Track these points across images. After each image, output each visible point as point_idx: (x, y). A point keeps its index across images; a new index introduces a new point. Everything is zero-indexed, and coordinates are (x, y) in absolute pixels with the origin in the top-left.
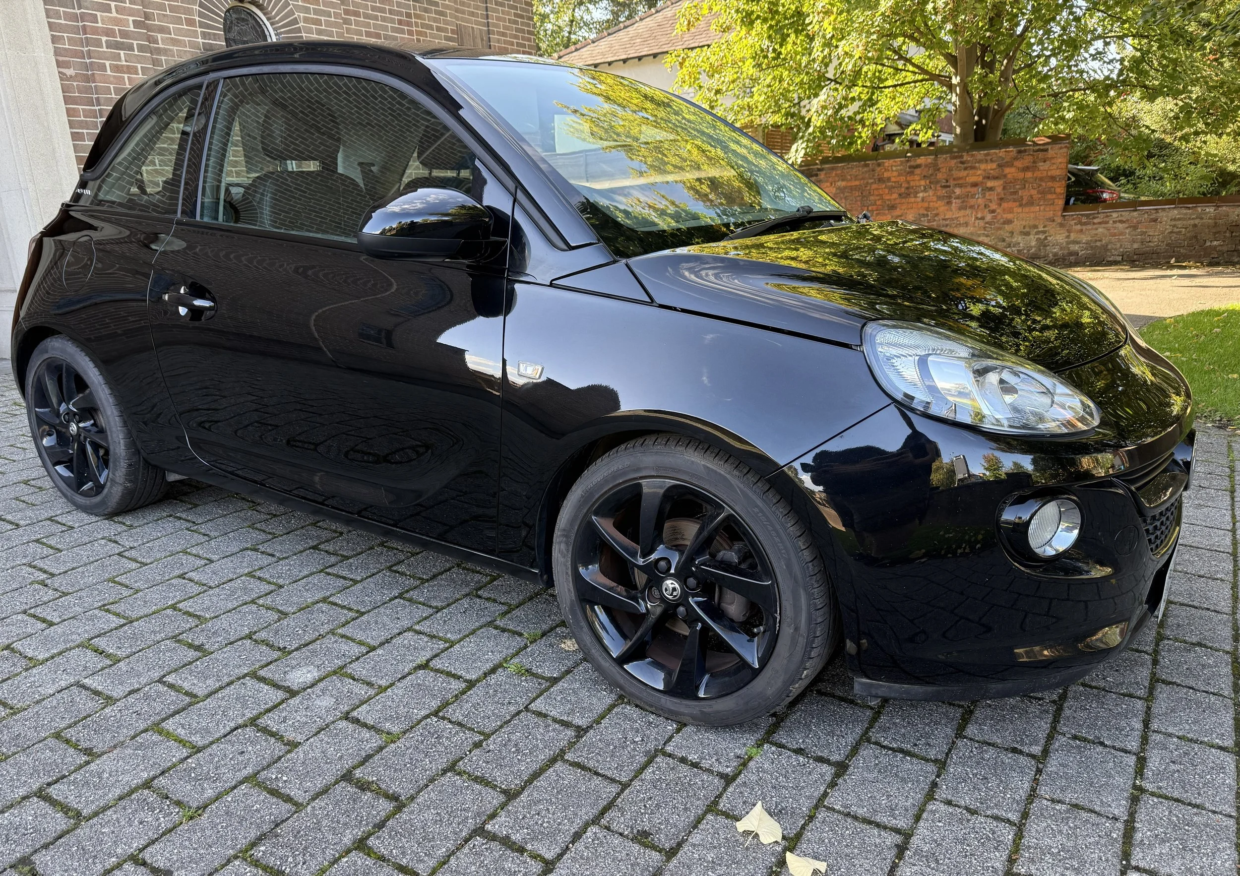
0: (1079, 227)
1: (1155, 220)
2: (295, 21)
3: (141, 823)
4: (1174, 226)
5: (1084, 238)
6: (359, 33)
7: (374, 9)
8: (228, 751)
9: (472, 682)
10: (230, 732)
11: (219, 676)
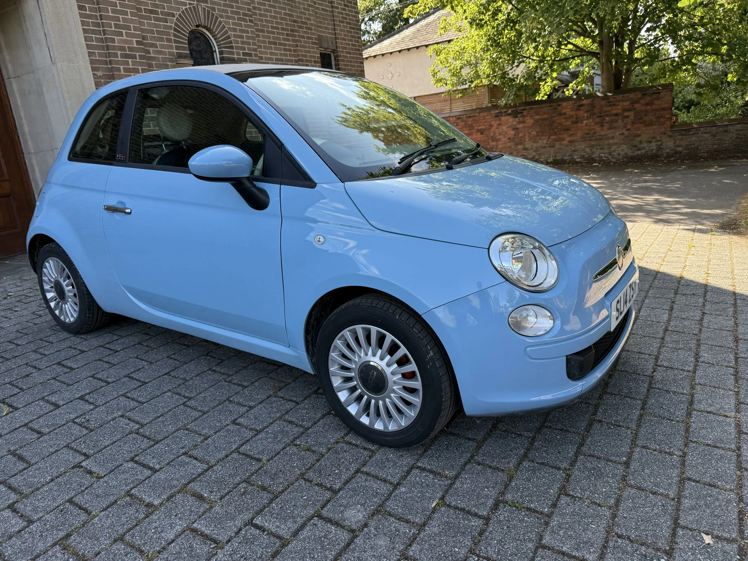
0: (680, 137)
1: (726, 131)
2: (229, 37)
4: (738, 134)
5: (684, 143)
6: (265, 42)
7: (272, 27)
9: (486, 519)
11: (294, 518)
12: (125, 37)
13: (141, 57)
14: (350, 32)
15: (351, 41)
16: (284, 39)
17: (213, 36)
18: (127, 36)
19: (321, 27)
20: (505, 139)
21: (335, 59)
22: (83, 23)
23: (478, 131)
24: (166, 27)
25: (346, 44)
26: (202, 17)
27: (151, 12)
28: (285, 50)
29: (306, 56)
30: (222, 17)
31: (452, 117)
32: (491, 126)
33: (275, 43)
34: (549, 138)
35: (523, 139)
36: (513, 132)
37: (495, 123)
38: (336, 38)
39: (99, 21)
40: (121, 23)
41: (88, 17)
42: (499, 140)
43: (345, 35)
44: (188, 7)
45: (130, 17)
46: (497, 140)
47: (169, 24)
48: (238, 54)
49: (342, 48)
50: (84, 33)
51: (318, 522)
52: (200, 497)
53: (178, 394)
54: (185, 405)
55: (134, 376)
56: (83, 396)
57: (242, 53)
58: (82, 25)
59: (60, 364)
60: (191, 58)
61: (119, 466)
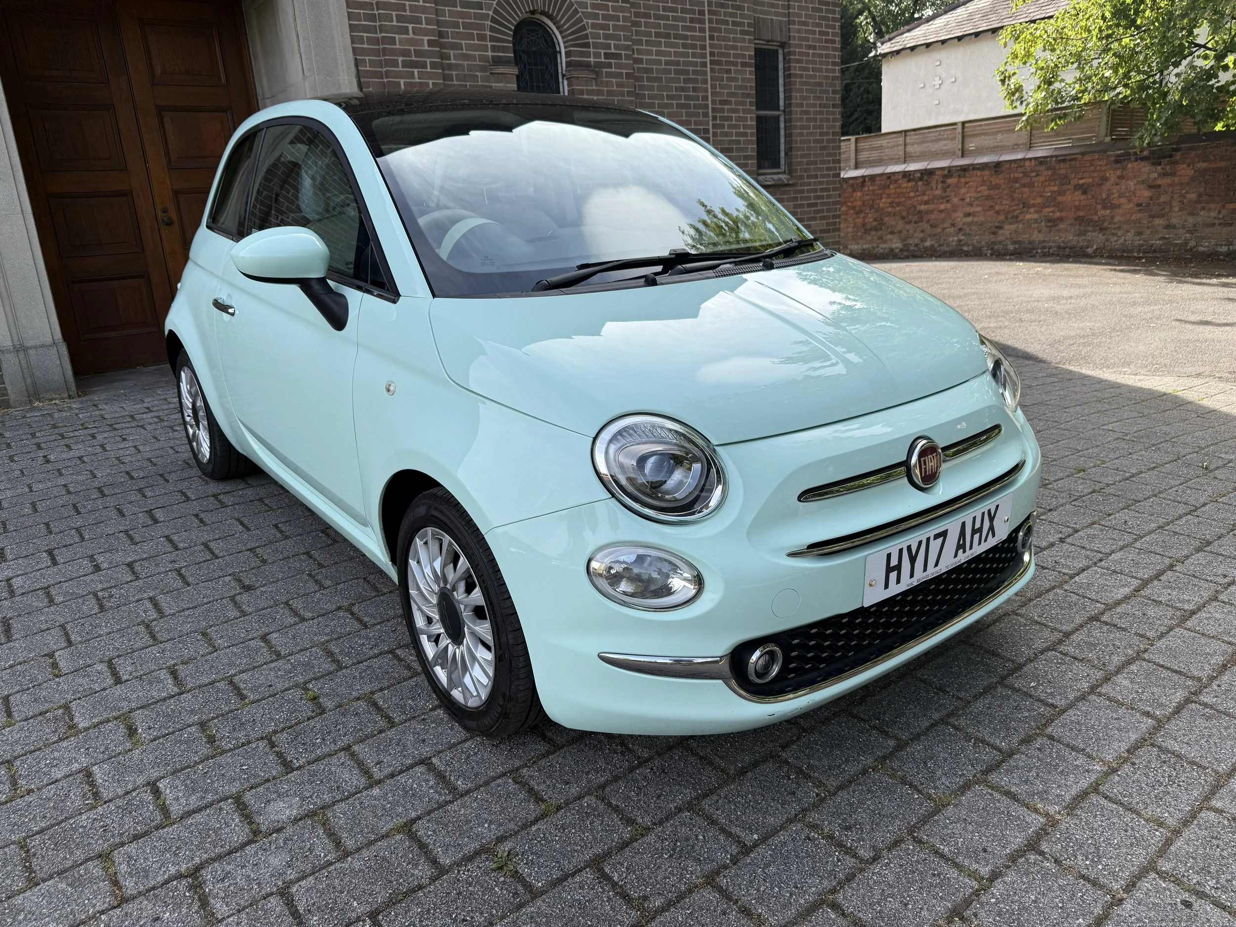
2: (584, 28)
6: (649, 34)
7: (665, 9)
8: (145, 914)
9: (441, 871)
10: (166, 882)
11: (206, 791)
12: (411, 35)
13: (434, 65)
15: (819, 25)
16: (685, 28)
17: (558, 28)
18: (414, 33)
19: (762, 4)
20: (1131, 205)
21: (784, 59)
22: (350, 16)
23: (1078, 187)
24: (478, 16)
25: (807, 31)
28: (685, 46)
31: (1030, 159)
32: (1105, 179)
33: (668, 36)
34: (1224, 206)
35: (1167, 210)
36: (1147, 193)
37: (1112, 175)
38: (789, 22)
39: (376, 12)
40: (408, 13)
41: (360, 6)
42: (1119, 206)
43: (807, 16)
45: (421, 4)
46: (1114, 207)
47: (484, 11)
48: (597, 55)
49: (800, 39)
50: (351, 31)
51: (228, 806)
52: (132, 731)
53: (240, 581)
54: (232, 599)
55: (212, 545)
56: (135, 561)
57: (605, 53)
58: (349, 19)
59: (150, 513)
60: (516, 64)
61: (89, 666)
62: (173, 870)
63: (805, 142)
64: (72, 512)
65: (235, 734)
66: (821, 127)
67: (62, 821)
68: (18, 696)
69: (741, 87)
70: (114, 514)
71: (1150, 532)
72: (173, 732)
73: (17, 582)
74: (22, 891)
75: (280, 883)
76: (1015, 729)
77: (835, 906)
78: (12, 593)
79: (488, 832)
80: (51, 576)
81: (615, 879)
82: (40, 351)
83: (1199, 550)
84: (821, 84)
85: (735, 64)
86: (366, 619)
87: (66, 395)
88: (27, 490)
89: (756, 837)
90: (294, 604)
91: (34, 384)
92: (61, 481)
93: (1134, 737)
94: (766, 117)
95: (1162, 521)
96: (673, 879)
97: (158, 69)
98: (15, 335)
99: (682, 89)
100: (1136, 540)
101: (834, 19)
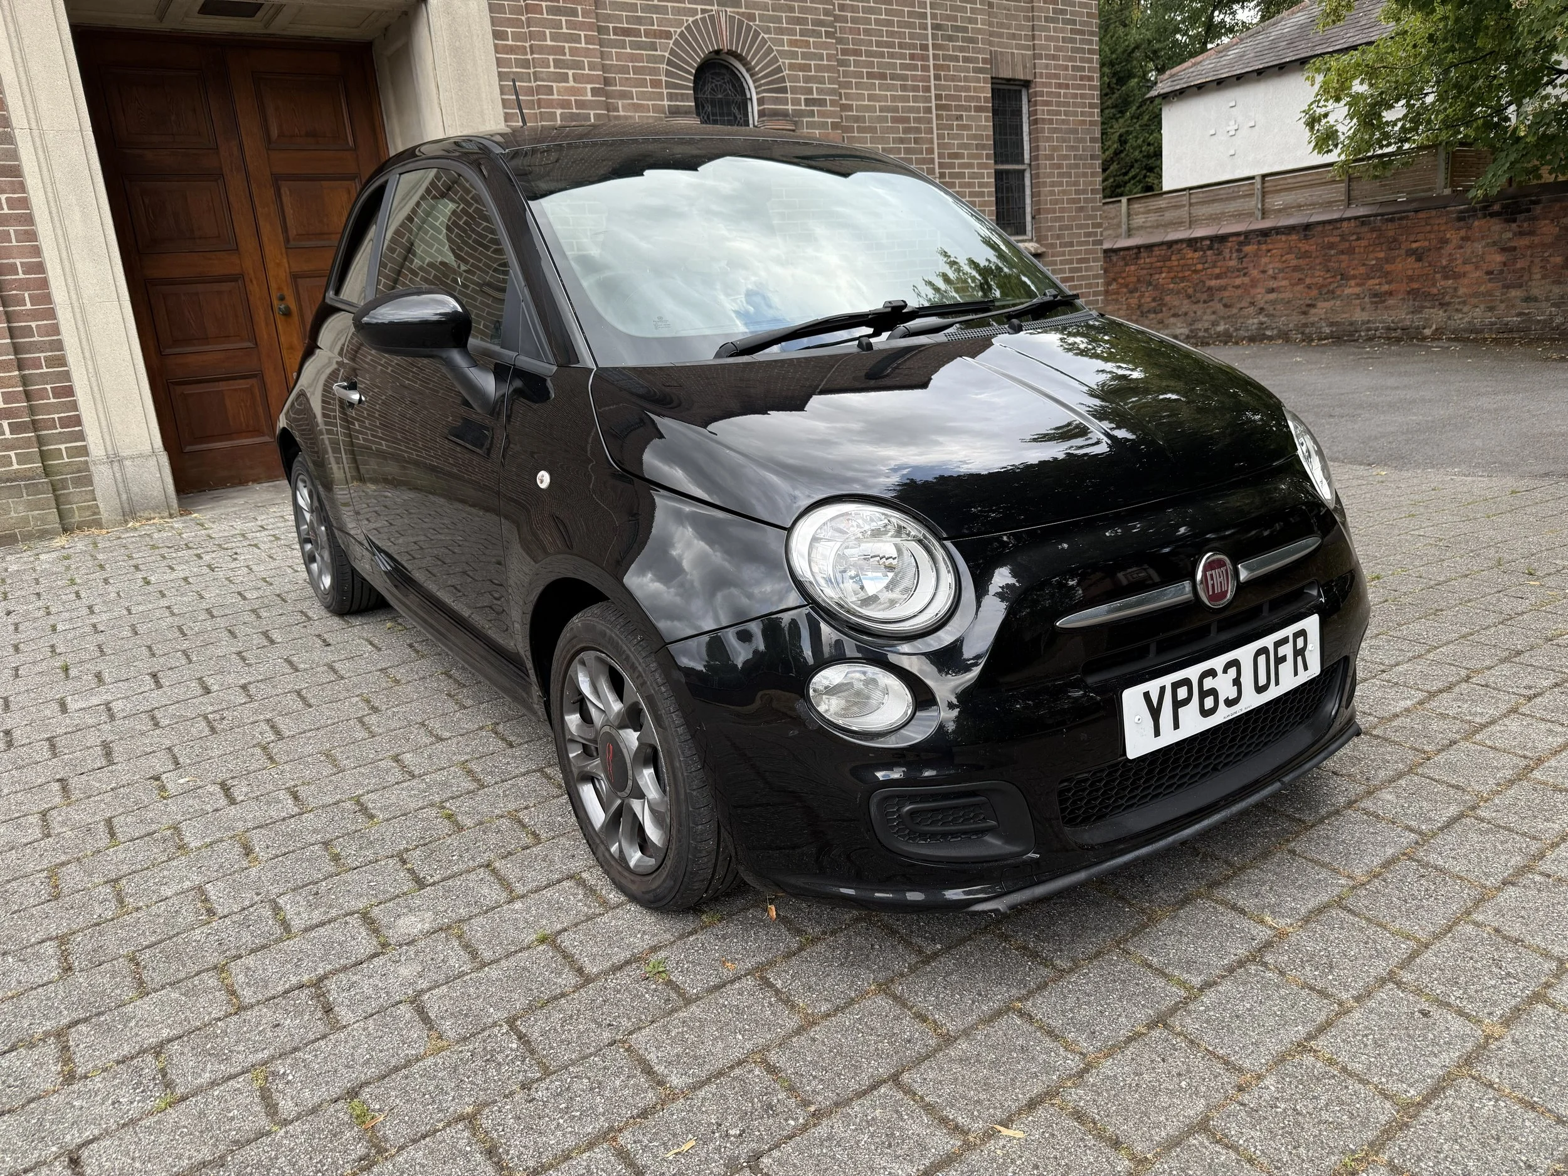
2: (779, 70)
3: (114, 1103)
6: (859, 75)
7: (879, 44)
8: (264, 1021)
9: (588, 980)
10: (286, 992)
11: (331, 906)
12: (571, 83)
13: (599, 118)
14: (1073, 41)
15: (1072, 59)
16: (904, 67)
17: (748, 70)
18: (575, 80)
19: (1000, 35)
20: (1479, 273)
21: (1029, 101)
22: (499, 63)
23: (1411, 253)
24: (652, 59)
25: (1056, 67)
26: (726, 34)
27: (626, 32)
28: (904, 88)
29: (959, 98)
30: (768, 31)
31: (1349, 219)
33: (883, 76)
35: (1526, 278)
36: (1499, 258)
37: (1453, 236)
38: (1035, 57)
39: (529, 57)
40: (568, 57)
41: (511, 50)
42: (1465, 274)
43: (1057, 48)
44: (699, 16)
45: (583, 45)
46: (1457, 276)
47: (659, 53)
48: (796, 102)
49: (1049, 76)
50: (500, 80)
51: (354, 920)
52: (248, 851)
53: (368, 701)
54: (360, 720)
55: (337, 666)
56: (250, 683)
57: (806, 99)
58: (498, 66)
59: (266, 634)
60: (698, 114)
61: (200, 787)
62: (294, 980)
63: (1056, 202)
64: (178, 634)
65: (363, 852)
66: (1076, 183)
67: (174, 936)
68: (122, 818)
69: (975, 137)
70: (225, 635)
71: (1447, 643)
72: (293, 851)
73: (116, 706)
74: (131, 1001)
75: (410, 992)
76: (1251, 844)
77: (1021, 1014)
78: (112, 717)
79: (641, 943)
80: (156, 698)
81: (779, 986)
82: (138, 462)
83: (1502, 661)
84: (1075, 131)
85: (968, 109)
86: (512, 738)
87: (167, 514)
88: (125, 612)
89: (939, 946)
90: (431, 724)
91: (129, 499)
92: (164, 603)
93: (1390, 851)
94: (1007, 172)
95: (1465, 630)
96: (843, 987)
97: (275, 133)
98: (108, 443)
99: (902, 141)
100: (1429, 651)
101: (1091, 51)
